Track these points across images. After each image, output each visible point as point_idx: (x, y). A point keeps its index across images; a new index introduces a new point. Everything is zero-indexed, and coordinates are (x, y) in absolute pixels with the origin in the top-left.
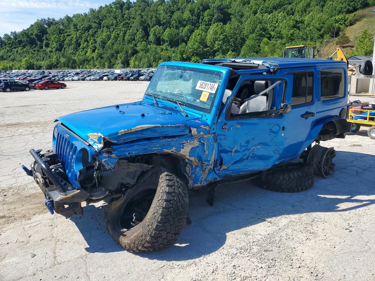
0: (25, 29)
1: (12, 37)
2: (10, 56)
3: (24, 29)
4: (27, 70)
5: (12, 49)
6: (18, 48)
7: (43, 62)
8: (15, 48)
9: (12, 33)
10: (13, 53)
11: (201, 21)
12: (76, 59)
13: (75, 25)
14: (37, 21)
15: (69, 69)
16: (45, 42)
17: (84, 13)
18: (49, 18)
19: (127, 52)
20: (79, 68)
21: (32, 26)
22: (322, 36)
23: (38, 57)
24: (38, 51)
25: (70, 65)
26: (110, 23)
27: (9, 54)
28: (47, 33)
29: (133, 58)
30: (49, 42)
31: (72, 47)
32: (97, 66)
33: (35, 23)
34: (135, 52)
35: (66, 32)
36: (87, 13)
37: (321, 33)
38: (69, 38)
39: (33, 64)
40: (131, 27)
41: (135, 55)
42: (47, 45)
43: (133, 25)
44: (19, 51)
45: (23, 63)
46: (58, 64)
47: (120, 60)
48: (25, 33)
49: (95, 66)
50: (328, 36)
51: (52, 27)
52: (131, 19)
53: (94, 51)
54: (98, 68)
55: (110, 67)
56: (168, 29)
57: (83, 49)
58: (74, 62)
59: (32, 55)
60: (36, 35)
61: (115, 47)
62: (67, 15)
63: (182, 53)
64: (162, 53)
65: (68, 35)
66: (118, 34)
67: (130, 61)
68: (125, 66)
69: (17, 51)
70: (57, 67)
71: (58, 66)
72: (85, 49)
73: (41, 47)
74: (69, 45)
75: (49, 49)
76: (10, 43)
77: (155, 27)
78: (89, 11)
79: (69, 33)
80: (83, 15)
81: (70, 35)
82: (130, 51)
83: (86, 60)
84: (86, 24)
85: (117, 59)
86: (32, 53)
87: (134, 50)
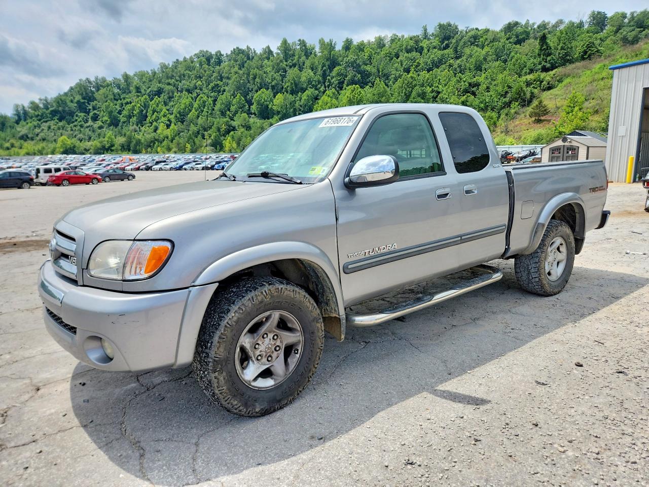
0: (62, 93)
1: (41, 106)
2: (37, 135)
3: (59, 94)
4: (65, 155)
5: (42, 123)
6: (50, 122)
7: (90, 143)
8: (46, 122)
9: (41, 100)
10: (43, 130)
11: (328, 83)
12: (141, 138)
13: (138, 90)
14: (79, 81)
15: (130, 153)
16: (91, 114)
17: (151, 70)
18: (97, 78)
19: (219, 130)
21: (72, 88)
22: (508, 105)
23: (81, 136)
24: (81, 126)
25: (132, 148)
26: (192, 85)
27: (37, 130)
28: (95, 99)
29: (229, 138)
30: (98, 113)
31: (134, 119)
32: (174, 150)
33: (76, 84)
34: (231, 129)
35: (124, 98)
36: (156, 70)
37: (507, 100)
38: (129, 107)
39: (74, 147)
40: (224, 91)
41: (232, 133)
42: (95, 118)
43: (226, 88)
44: (52, 128)
45: (59, 144)
46: (113, 145)
47: (209, 141)
48: (61, 99)
49: (169, 149)
50: (517, 103)
51: (102, 91)
52: (224, 80)
53: (168, 126)
54: (175, 152)
55: (193, 151)
56: (279, 96)
57: (152, 123)
58: (139, 142)
59: (72, 132)
60: (78, 102)
61: (200, 121)
62: (126, 73)
65: (127, 103)
66: (204, 102)
67: (223, 142)
68: (216, 149)
69: (49, 127)
70: (112, 151)
71: (113, 148)
72: (155, 123)
73: (87, 121)
74: (130, 117)
75: (99, 123)
76: (38, 115)
77: (259, 92)
78: (159, 66)
79: (129, 100)
80: (150, 72)
81: (131, 103)
82: (224, 127)
83: (156, 140)
84: (155, 86)
85: (204, 139)
86: (72, 130)
87: (230, 126)
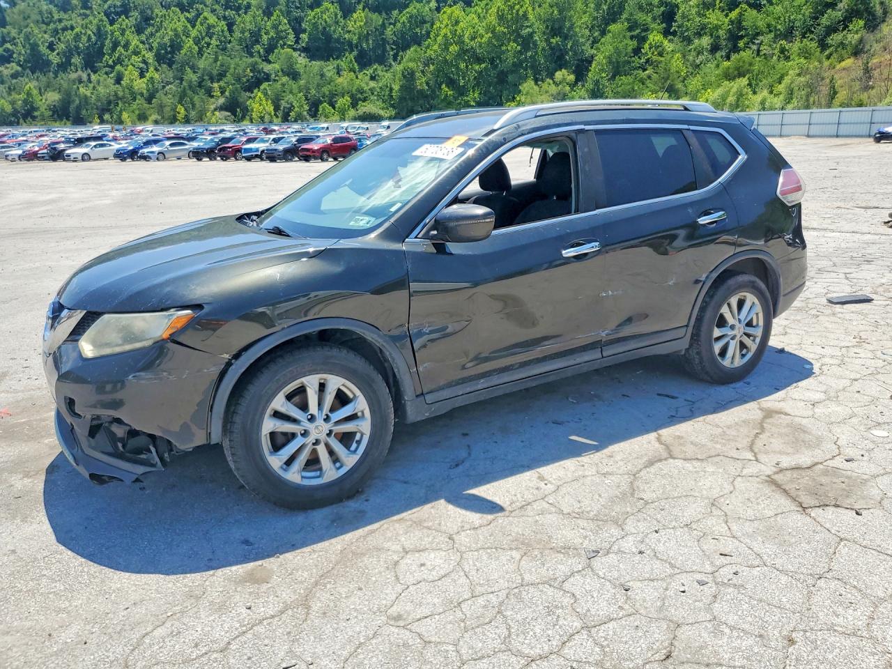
20: (102, 122)
63: (409, 76)
64: (340, 80)
